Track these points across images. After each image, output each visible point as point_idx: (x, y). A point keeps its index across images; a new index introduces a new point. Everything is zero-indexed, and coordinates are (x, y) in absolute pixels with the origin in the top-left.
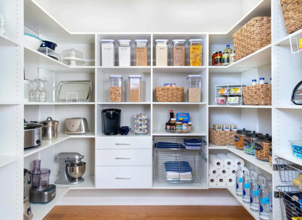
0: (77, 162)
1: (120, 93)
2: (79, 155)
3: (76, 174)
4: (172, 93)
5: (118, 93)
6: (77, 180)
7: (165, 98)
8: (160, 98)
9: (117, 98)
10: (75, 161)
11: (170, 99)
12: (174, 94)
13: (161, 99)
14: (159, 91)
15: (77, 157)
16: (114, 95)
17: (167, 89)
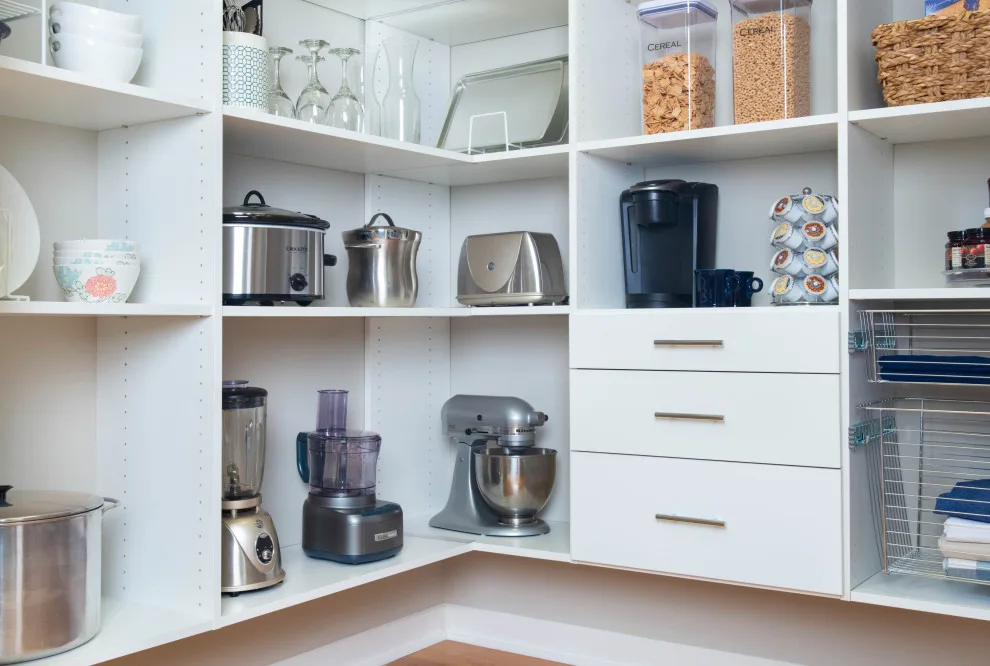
0: (516, 439)
1: (689, 83)
2: (525, 407)
3: (507, 491)
4: (968, 45)
5: (677, 90)
6: (516, 521)
7: (928, 80)
8: (897, 86)
9: (675, 113)
10: (507, 431)
11: (960, 84)
12: (983, 49)
13: (902, 92)
14: (891, 45)
15: (515, 417)
16: (659, 103)
17: (940, 28)
